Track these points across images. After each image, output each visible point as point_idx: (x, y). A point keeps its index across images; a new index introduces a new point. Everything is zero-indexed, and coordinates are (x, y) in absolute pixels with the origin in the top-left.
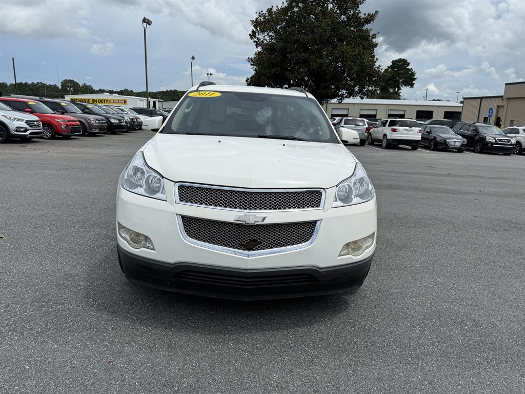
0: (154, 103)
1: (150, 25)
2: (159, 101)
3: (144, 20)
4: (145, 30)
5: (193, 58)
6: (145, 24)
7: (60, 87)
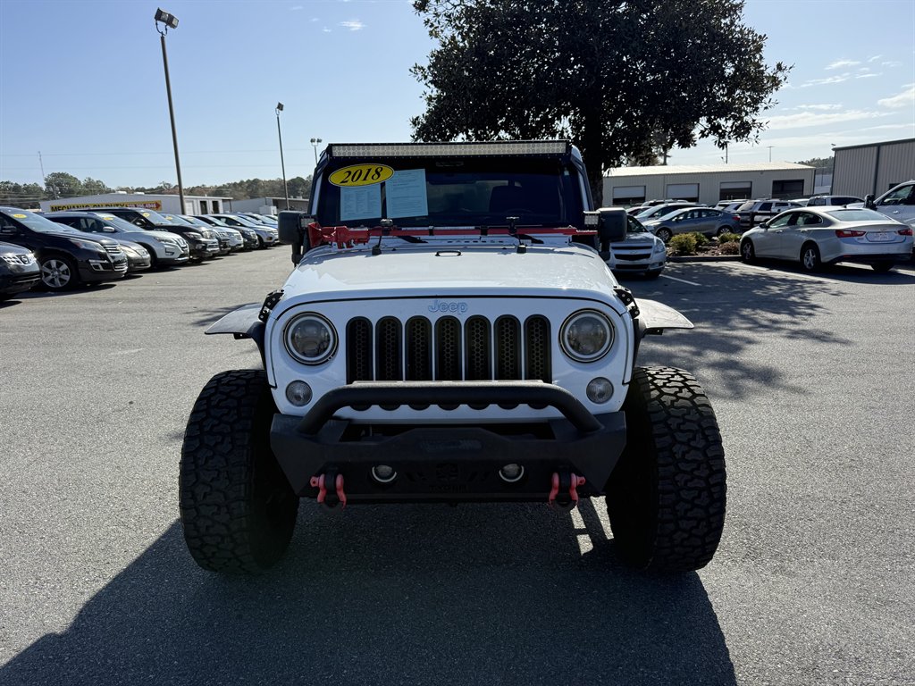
0: (215, 204)
1: (174, 26)
2: (223, 200)
3: (159, 15)
4: (162, 38)
5: (280, 107)
6: (162, 25)
7: (44, 188)
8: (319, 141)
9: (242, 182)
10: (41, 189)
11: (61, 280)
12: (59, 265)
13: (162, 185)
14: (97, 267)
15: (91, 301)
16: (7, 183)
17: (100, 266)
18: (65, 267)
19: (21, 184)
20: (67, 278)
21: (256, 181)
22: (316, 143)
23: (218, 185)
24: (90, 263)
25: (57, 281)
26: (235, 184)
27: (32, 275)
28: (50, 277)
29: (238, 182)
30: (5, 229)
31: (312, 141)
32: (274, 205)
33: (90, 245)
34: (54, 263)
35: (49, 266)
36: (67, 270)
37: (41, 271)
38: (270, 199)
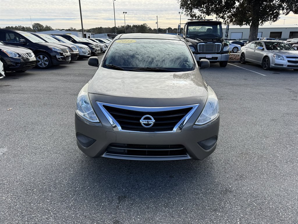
2: (92, 34)
7: (32, 28)
8: (126, 13)
9: (96, 28)
10: (31, 28)
11: (45, 64)
12: (44, 58)
13: (70, 28)
14: (59, 59)
15: (59, 75)
16: (20, 26)
17: (61, 59)
18: (46, 58)
19: (25, 27)
20: (47, 63)
21: (101, 28)
22: (125, 14)
23: (89, 29)
24: (56, 57)
25: (43, 64)
26: (94, 28)
27: (33, 62)
28: (40, 63)
29: (95, 28)
30: (21, 41)
31: (124, 13)
32: (108, 36)
33: (56, 49)
34: (41, 56)
35: (40, 58)
36: (47, 60)
37: (37, 60)
38: (106, 34)
